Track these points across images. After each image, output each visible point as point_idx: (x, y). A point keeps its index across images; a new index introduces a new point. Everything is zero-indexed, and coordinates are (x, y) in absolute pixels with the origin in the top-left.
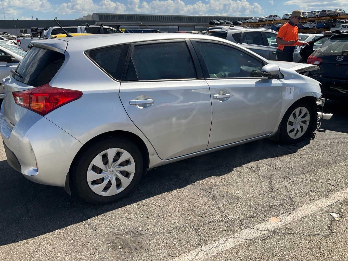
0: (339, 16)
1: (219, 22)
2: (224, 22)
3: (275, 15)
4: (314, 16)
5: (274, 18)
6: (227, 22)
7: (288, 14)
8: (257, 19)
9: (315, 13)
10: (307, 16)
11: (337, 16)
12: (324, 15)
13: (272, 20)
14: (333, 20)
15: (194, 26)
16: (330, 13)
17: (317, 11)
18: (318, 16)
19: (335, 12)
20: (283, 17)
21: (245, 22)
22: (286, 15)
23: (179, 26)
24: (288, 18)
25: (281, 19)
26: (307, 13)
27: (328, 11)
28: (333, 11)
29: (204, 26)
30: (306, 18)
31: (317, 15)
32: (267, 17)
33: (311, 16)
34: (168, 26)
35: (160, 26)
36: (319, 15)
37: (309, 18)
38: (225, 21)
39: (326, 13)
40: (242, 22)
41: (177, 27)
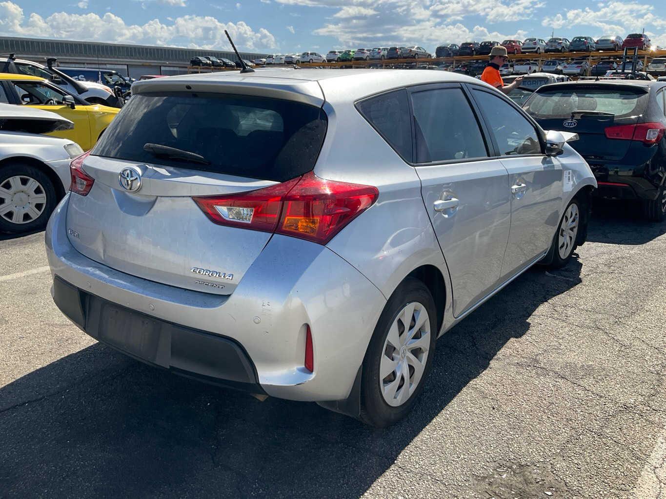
0: (418, 58)
1: (210, 60)
2: (219, 61)
3: (313, 53)
4: (378, 56)
5: (311, 57)
6: (224, 60)
7: (335, 52)
8: (281, 58)
9: (380, 51)
10: (368, 56)
11: (414, 57)
12: (395, 56)
13: (309, 62)
14: (405, 64)
15: (160, 66)
16: (403, 52)
17: (383, 49)
18: (386, 58)
19: (411, 50)
20: (327, 56)
21: (260, 63)
22: (331, 52)
23: (127, 65)
24: (336, 59)
25: (323, 60)
26: (367, 50)
27: (400, 49)
28: (408, 50)
29: (179, 67)
30: (366, 60)
31: (383, 55)
32: (299, 56)
33: (373, 56)
34: (106, 64)
35: (87, 63)
36: (387, 56)
37: (371, 59)
38: (221, 60)
39: (397, 53)
40: (252, 62)
41: (126, 67)
